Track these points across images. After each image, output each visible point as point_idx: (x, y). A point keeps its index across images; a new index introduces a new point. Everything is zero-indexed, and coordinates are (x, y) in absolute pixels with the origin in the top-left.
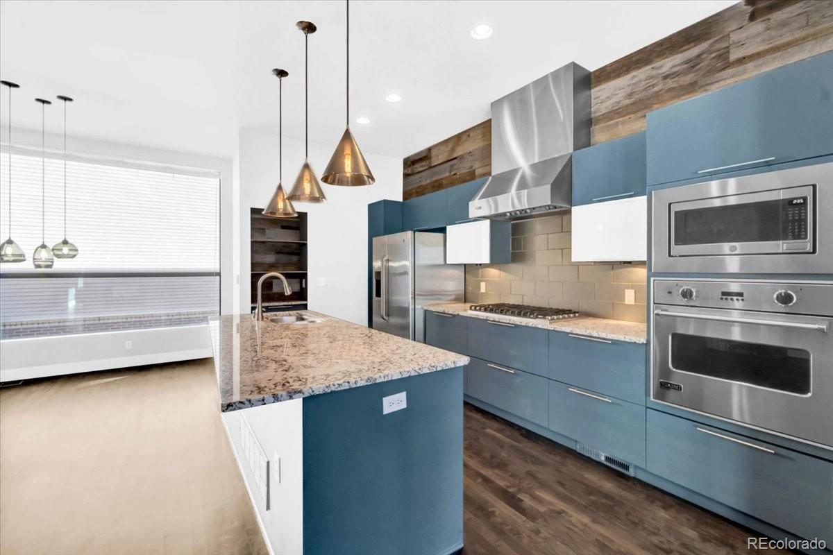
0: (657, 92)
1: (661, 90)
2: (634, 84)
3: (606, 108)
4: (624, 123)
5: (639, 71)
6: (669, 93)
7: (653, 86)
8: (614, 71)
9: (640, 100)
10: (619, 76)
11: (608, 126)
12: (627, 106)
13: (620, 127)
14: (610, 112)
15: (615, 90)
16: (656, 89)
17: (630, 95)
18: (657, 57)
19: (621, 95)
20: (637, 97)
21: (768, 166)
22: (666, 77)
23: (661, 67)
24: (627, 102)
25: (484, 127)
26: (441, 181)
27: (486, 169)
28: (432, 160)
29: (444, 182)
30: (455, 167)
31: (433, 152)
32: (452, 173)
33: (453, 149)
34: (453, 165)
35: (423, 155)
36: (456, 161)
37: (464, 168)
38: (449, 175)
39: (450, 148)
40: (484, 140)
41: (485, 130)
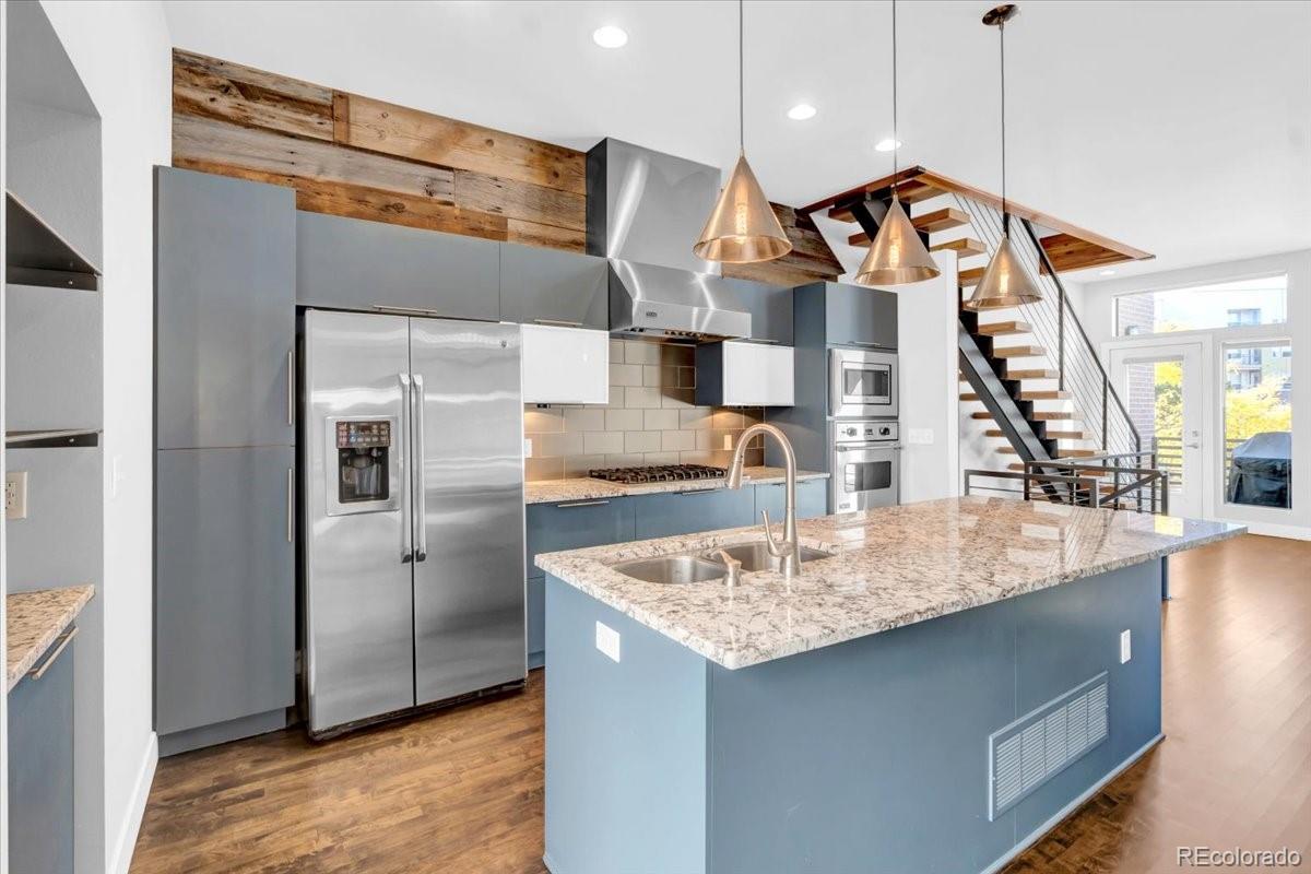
21: (875, 348)
25: (532, 150)
26: (398, 201)
27: (535, 230)
28: (353, 129)
29: (408, 206)
30: (448, 188)
31: (357, 113)
32: (438, 197)
33: (438, 144)
34: (439, 180)
35: (307, 95)
36: (448, 175)
37: (476, 201)
38: (426, 195)
39: (428, 136)
40: (531, 173)
41: (533, 155)
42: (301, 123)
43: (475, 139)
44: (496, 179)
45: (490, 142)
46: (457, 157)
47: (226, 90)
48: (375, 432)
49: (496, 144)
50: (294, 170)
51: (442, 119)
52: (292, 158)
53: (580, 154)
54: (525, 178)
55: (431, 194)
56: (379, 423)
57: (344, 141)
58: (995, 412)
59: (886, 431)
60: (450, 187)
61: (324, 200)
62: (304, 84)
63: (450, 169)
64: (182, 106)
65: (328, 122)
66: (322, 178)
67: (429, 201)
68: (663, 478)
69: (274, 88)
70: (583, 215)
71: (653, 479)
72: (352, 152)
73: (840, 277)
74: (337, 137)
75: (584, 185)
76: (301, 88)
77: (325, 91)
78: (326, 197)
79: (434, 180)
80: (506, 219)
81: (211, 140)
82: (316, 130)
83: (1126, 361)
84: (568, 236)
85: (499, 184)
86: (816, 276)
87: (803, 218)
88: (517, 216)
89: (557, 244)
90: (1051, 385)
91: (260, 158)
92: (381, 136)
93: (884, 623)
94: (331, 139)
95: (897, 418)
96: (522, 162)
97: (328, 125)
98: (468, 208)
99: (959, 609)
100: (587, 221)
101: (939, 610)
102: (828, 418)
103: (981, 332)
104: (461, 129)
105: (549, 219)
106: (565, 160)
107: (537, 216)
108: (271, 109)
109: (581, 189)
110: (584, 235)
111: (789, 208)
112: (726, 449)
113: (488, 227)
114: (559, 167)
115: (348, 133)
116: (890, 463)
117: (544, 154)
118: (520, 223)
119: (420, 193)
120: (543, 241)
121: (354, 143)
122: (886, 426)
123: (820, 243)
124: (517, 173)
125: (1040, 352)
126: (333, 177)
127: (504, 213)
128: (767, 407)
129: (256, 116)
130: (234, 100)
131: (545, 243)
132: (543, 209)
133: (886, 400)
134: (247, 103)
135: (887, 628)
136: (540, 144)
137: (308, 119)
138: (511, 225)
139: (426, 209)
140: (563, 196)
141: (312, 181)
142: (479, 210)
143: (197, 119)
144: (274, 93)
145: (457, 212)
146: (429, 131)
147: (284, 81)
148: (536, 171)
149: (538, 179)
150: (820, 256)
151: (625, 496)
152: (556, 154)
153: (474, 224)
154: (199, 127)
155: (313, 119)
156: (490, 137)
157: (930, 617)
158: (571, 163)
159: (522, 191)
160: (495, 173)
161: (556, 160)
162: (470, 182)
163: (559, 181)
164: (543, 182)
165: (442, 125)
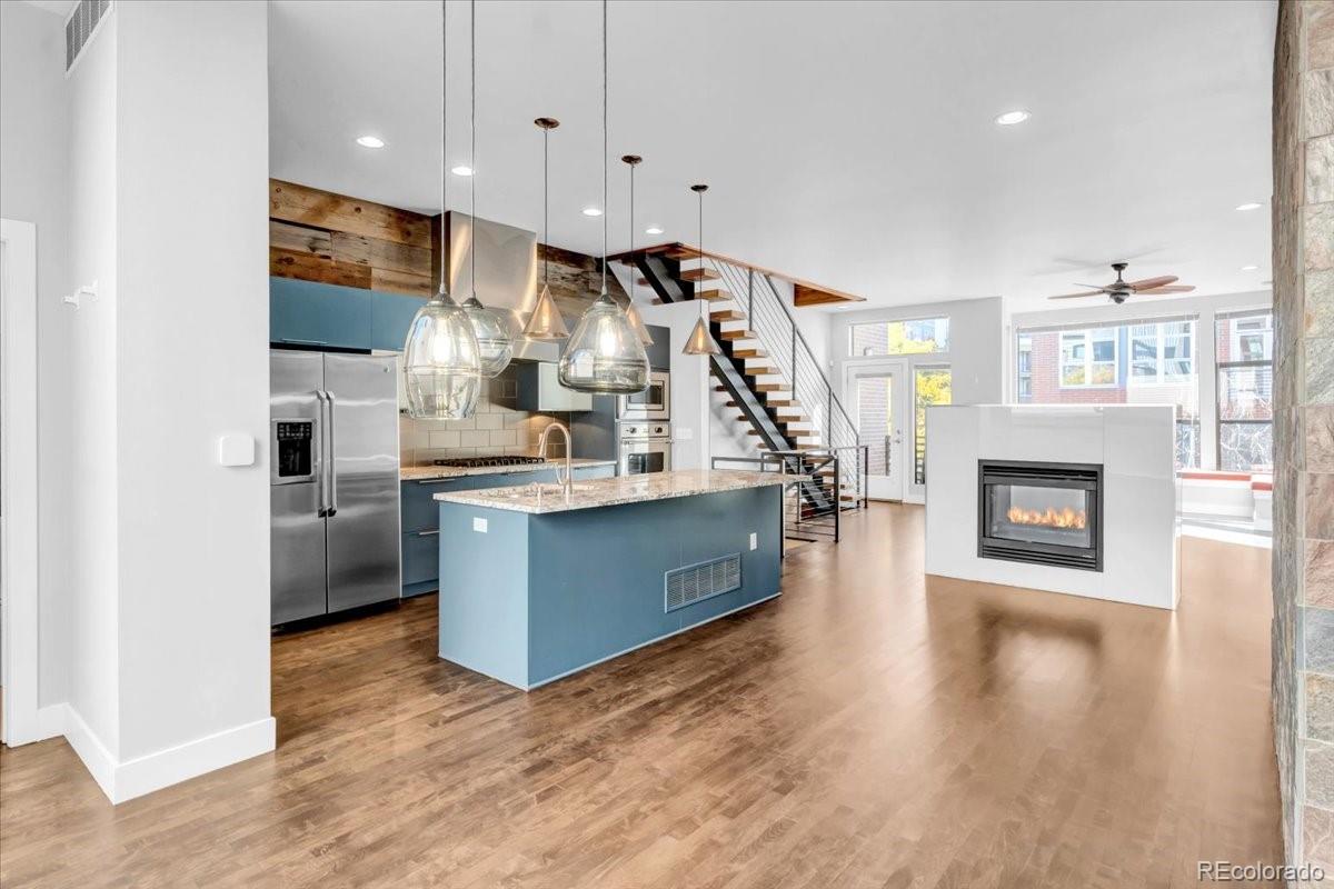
0: (558, 286)
7: (557, 280)
18: (559, 260)
25: (390, 215)
26: (288, 255)
27: (392, 277)
29: (296, 259)
30: (328, 246)
32: (318, 252)
33: (319, 212)
34: (319, 239)
36: (326, 236)
37: (347, 255)
38: (309, 251)
39: (311, 206)
40: (390, 233)
41: (391, 219)
43: (347, 207)
44: (363, 238)
45: (358, 210)
46: (333, 221)
48: (302, 429)
49: (364, 211)
51: (321, 192)
53: (428, 217)
54: (385, 237)
55: (313, 249)
56: (305, 424)
58: (748, 416)
59: (660, 430)
60: (328, 245)
63: (327, 231)
67: (312, 256)
68: (493, 464)
70: (430, 264)
71: (487, 464)
75: (429, 241)
79: (316, 239)
80: (370, 269)
83: (858, 376)
84: (417, 281)
85: (365, 241)
88: (377, 266)
89: (409, 287)
90: (786, 396)
92: (276, 206)
95: (669, 420)
96: (382, 224)
98: (342, 260)
100: (432, 269)
102: (616, 420)
103: (736, 356)
104: (336, 200)
105: (404, 267)
106: (416, 222)
107: (394, 266)
109: (428, 245)
110: (430, 280)
111: (590, 257)
113: (356, 276)
114: (411, 228)
116: (662, 454)
117: (399, 218)
118: (382, 272)
119: (305, 249)
120: (399, 285)
122: (659, 426)
123: (615, 284)
124: (377, 232)
125: (777, 371)
127: (369, 264)
128: (573, 412)
131: (400, 287)
132: (398, 260)
133: (660, 407)
136: (397, 210)
138: (375, 273)
139: (309, 261)
140: (414, 249)
142: (350, 262)
145: (333, 264)
146: (312, 201)
148: (393, 231)
149: (394, 238)
151: (466, 476)
152: (409, 218)
153: (345, 273)
156: (359, 206)
158: (420, 225)
159: (383, 247)
160: (361, 233)
161: (410, 222)
162: (344, 241)
163: (411, 239)
164: (399, 240)
165: (322, 198)
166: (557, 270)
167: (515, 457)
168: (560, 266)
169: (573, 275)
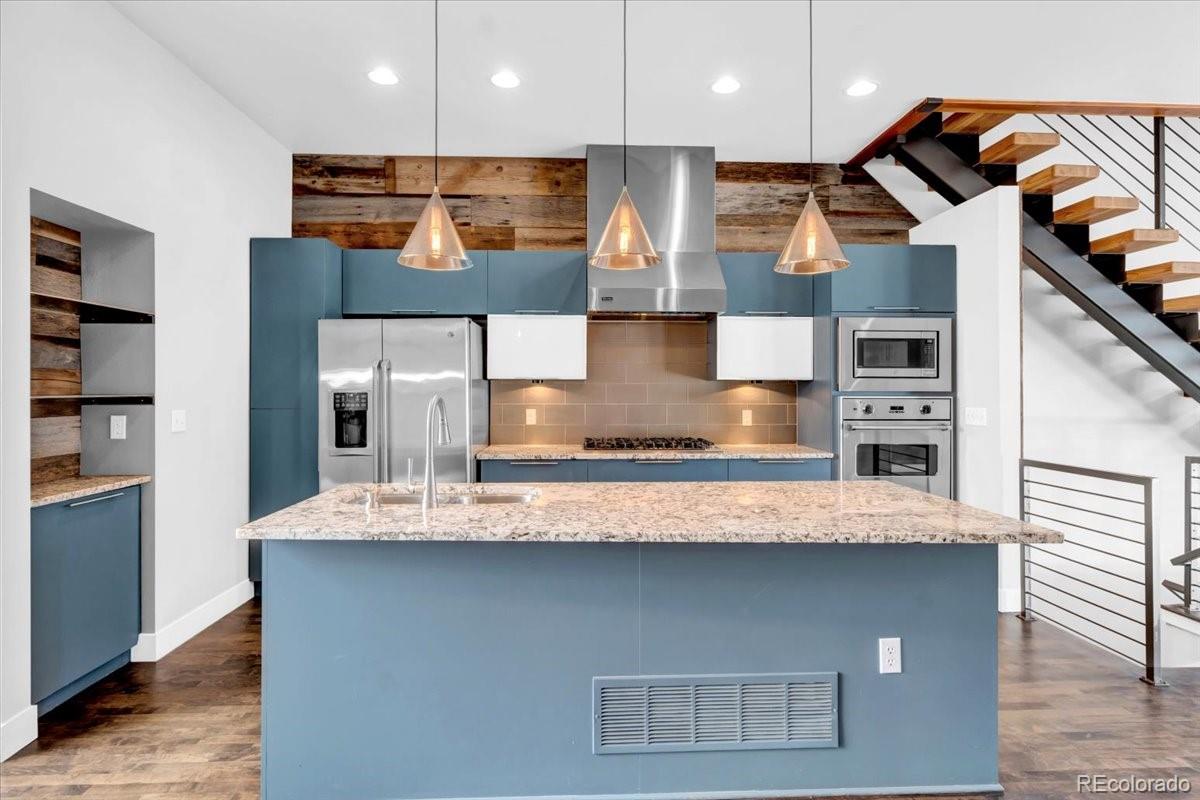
0: (774, 213)
1: (777, 212)
2: (753, 195)
3: (725, 209)
4: (744, 232)
5: (759, 184)
6: (784, 218)
7: (771, 205)
8: (732, 172)
9: (759, 215)
10: (737, 179)
11: (728, 230)
12: (746, 216)
13: (740, 235)
14: (728, 215)
15: (734, 193)
16: (773, 209)
17: (750, 205)
18: (775, 178)
19: (738, 202)
20: (756, 210)
21: (913, 313)
22: (782, 201)
23: (777, 189)
24: (747, 211)
25: (536, 167)
27: (539, 234)
28: (399, 182)
31: (401, 169)
32: (458, 221)
33: (459, 179)
34: (459, 207)
35: (369, 165)
36: (466, 202)
37: (488, 218)
39: (452, 175)
40: (534, 187)
41: (537, 171)
42: (365, 185)
43: (488, 168)
44: (504, 198)
45: (500, 168)
46: (473, 186)
47: (320, 174)
48: (358, 400)
49: (505, 169)
50: (361, 219)
51: (460, 159)
52: (359, 211)
53: (581, 161)
54: (530, 192)
56: (360, 394)
57: (392, 192)
59: (927, 410)
60: (467, 211)
61: (379, 238)
62: (366, 158)
63: (467, 197)
64: (299, 191)
65: (382, 180)
66: (378, 221)
69: (347, 165)
70: (582, 214)
72: (397, 199)
73: (913, 232)
74: (388, 190)
75: (583, 187)
76: (363, 161)
77: (379, 158)
78: (381, 234)
79: (456, 208)
80: (512, 230)
81: (312, 209)
82: (373, 188)
84: (567, 234)
85: (507, 201)
86: (875, 234)
87: (854, 172)
88: (521, 225)
89: (557, 243)
91: (341, 215)
92: (417, 180)
93: (366, 535)
94: (383, 192)
95: (951, 393)
96: (527, 179)
97: (382, 183)
98: (481, 224)
99: (453, 539)
101: (428, 535)
104: (476, 163)
105: (551, 222)
106: (565, 168)
107: (540, 222)
108: (347, 180)
109: (581, 191)
110: (582, 231)
111: (832, 165)
112: (744, 424)
113: (498, 238)
114: (560, 176)
115: (395, 185)
117: (547, 167)
118: (526, 230)
120: (547, 242)
121: (399, 192)
122: (926, 402)
123: (882, 195)
124: (523, 188)
126: (386, 219)
127: (511, 224)
129: (339, 187)
130: (326, 179)
131: (548, 244)
132: (546, 215)
133: (932, 372)
134: (332, 179)
135: (370, 539)
136: (544, 159)
137: (369, 181)
138: (518, 233)
140: (564, 201)
141: (372, 225)
142: (490, 225)
143: (306, 196)
144: (350, 168)
145: (473, 230)
146: (451, 171)
147: (354, 158)
148: (539, 184)
149: (542, 190)
150: (881, 210)
152: (558, 166)
153: (486, 237)
154: (307, 202)
155: (372, 181)
156: (499, 164)
157: (417, 539)
158: (571, 171)
159: (527, 203)
160: (504, 193)
161: (559, 170)
162: (483, 204)
163: (561, 189)
164: (546, 192)
165: (461, 164)
166: (771, 192)
167: (664, 439)
168: (776, 186)
169: (799, 195)
